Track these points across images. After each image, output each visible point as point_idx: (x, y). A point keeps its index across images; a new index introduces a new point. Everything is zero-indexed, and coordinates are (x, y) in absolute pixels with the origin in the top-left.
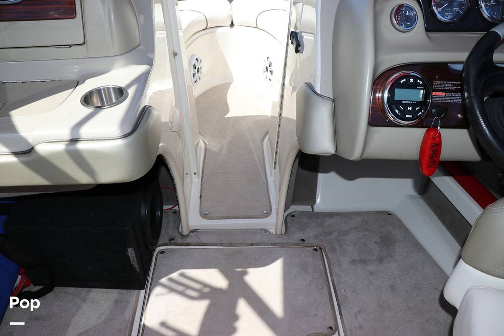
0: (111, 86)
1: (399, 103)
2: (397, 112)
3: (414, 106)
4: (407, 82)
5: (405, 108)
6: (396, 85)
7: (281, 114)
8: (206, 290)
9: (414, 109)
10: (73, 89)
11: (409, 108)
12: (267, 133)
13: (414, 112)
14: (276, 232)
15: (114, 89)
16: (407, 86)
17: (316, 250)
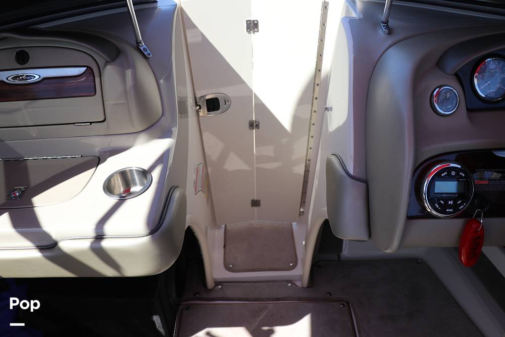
0: (134, 168)
2: (438, 207)
3: (455, 199)
4: (448, 175)
5: (446, 202)
9: (455, 202)
10: (95, 169)
11: (450, 202)
14: (302, 284)
15: (137, 170)
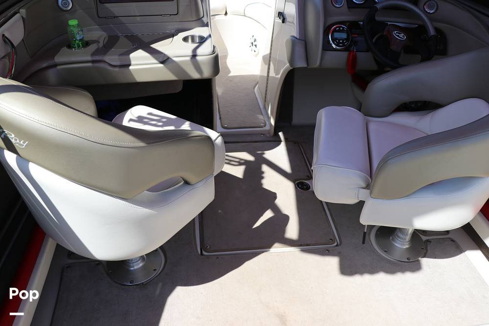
1: (336, 39)
2: (336, 43)
3: (343, 40)
4: (339, 29)
5: (339, 41)
6: (335, 31)
7: (268, 75)
8: (242, 161)
9: (343, 41)
10: (172, 38)
11: (341, 41)
12: (258, 83)
13: (343, 43)
16: (339, 31)
17: (295, 143)
